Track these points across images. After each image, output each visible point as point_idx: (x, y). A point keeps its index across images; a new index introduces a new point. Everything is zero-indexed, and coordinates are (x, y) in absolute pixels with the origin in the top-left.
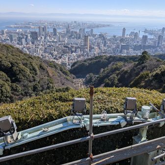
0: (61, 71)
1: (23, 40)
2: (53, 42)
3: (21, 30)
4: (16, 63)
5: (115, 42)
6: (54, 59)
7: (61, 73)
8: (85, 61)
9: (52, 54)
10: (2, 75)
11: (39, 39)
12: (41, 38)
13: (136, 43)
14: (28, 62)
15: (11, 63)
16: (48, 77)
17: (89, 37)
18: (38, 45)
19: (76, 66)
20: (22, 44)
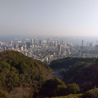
0: (45, 66)
1: (22, 48)
2: (39, 48)
3: (21, 42)
4: (22, 62)
5: (78, 48)
6: (40, 58)
7: (45, 68)
8: (59, 60)
9: (38, 56)
10: (14, 69)
11: (31, 47)
12: (32, 46)
13: (91, 49)
14: (28, 62)
15: (19, 62)
16: (39, 70)
17: (61, 46)
18: (30, 50)
19: (53, 63)
20: (21, 50)
